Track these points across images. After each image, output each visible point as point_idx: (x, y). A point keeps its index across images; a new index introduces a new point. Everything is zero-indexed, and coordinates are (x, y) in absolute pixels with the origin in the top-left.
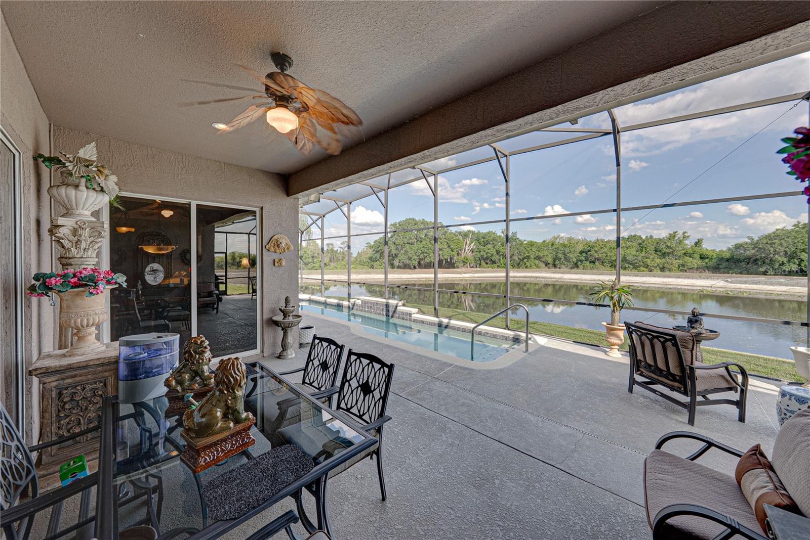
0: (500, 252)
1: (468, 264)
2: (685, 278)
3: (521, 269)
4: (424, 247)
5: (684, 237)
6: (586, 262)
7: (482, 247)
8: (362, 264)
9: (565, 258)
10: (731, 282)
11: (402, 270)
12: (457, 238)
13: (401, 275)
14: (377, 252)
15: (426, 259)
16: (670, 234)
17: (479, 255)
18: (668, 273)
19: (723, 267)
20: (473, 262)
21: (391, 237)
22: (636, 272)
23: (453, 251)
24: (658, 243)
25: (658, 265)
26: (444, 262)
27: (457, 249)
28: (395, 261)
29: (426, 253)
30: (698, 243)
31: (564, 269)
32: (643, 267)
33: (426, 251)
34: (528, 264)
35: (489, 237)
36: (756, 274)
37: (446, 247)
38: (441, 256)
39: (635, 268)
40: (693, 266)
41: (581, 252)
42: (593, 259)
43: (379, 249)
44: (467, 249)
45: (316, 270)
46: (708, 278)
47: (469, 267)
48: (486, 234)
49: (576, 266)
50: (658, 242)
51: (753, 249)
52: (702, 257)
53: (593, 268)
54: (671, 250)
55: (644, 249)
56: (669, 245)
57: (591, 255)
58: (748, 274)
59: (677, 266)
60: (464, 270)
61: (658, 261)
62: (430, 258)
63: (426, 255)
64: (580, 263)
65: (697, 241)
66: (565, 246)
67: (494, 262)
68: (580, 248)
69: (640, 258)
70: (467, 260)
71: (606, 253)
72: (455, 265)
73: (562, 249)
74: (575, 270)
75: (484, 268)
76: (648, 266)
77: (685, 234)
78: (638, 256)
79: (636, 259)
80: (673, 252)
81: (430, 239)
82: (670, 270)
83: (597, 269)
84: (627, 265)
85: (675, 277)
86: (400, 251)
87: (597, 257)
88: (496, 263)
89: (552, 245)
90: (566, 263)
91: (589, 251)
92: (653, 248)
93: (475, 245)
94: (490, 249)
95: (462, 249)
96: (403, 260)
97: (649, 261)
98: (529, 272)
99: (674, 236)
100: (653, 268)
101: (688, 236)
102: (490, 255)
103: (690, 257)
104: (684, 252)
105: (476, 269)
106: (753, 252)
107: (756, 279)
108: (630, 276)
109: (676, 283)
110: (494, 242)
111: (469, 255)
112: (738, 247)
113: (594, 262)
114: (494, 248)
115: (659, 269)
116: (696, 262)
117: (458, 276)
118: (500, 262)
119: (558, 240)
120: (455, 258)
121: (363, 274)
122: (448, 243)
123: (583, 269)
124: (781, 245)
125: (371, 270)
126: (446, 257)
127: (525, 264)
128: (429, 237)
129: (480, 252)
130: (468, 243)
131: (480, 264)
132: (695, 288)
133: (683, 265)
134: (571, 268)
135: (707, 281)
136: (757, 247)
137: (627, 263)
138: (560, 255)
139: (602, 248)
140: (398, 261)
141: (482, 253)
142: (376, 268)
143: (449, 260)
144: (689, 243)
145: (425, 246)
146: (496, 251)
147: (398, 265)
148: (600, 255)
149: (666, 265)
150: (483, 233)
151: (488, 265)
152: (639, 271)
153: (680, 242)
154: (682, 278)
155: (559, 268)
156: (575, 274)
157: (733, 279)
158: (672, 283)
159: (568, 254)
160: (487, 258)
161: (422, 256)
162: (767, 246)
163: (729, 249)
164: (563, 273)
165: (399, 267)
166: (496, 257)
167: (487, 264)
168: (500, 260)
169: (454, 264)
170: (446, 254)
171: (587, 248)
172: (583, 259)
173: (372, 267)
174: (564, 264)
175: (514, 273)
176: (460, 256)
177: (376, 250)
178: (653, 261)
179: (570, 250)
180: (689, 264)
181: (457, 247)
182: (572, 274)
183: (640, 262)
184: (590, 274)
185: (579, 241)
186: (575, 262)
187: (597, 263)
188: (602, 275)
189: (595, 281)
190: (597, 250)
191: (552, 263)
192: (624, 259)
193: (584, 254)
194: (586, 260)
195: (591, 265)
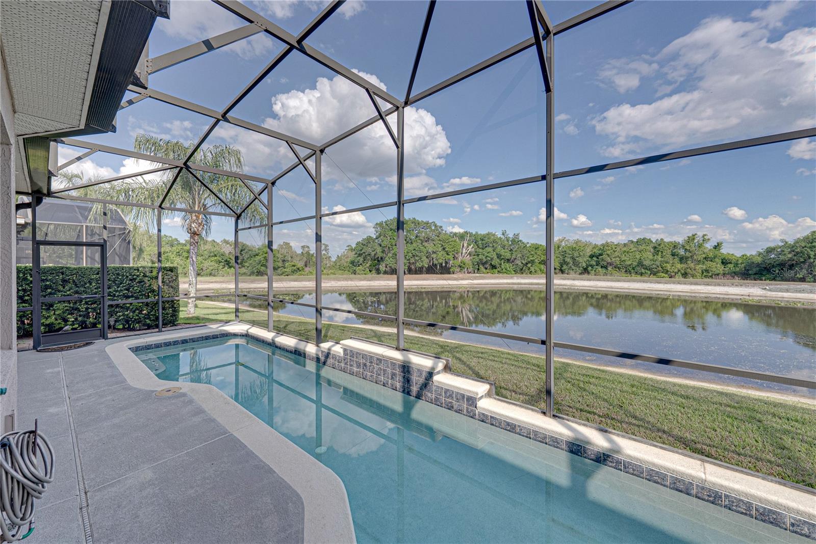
0: (501, 256)
1: (466, 269)
2: (715, 285)
3: (524, 275)
4: (415, 250)
5: (703, 240)
6: (597, 267)
7: (481, 250)
8: (342, 268)
9: (573, 262)
10: (770, 290)
11: (389, 276)
12: (453, 239)
13: (388, 282)
14: (360, 255)
15: (418, 264)
16: (689, 237)
17: (477, 259)
18: (691, 279)
19: (755, 272)
20: (471, 267)
21: (377, 238)
22: (653, 278)
23: (448, 254)
24: (675, 246)
25: (679, 271)
26: (438, 267)
27: (453, 252)
28: (380, 266)
29: (417, 256)
30: (717, 247)
31: (572, 275)
32: (662, 272)
33: (417, 254)
34: (532, 269)
35: (488, 239)
36: (794, 281)
37: (440, 249)
38: (434, 260)
39: (654, 274)
40: (719, 272)
41: (591, 256)
42: (605, 264)
43: (363, 252)
44: (464, 252)
45: (288, 275)
46: (741, 285)
47: (466, 272)
48: (484, 236)
49: (585, 271)
51: (790, 253)
52: (725, 262)
53: (605, 274)
54: (691, 254)
55: (660, 253)
56: (688, 248)
57: (603, 260)
59: (700, 272)
60: (461, 275)
61: (679, 266)
62: (422, 262)
63: (417, 258)
64: (590, 268)
65: (716, 245)
66: (573, 249)
67: (494, 267)
68: (588, 252)
69: (658, 263)
70: (464, 264)
71: (620, 257)
72: (451, 270)
73: (570, 253)
74: (586, 276)
75: (483, 273)
76: (668, 271)
77: (705, 237)
78: (656, 260)
79: (653, 264)
80: (692, 256)
81: (421, 240)
82: (693, 276)
83: (611, 274)
84: (643, 271)
85: (704, 284)
86: (387, 255)
87: (609, 261)
88: (496, 268)
89: (559, 247)
90: (574, 268)
91: (600, 255)
92: (669, 252)
93: (473, 248)
94: (489, 253)
95: (459, 252)
96: (391, 265)
97: (668, 267)
98: (534, 278)
99: (694, 239)
100: (673, 274)
101: (709, 239)
102: (490, 259)
103: (712, 261)
104: (704, 256)
105: (474, 275)
106: (790, 256)
107: (799, 287)
108: (651, 282)
109: (707, 292)
110: (494, 244)
111: (467, 259)
112: (770, 250)
113: (606, 268)
114: (494, 251)
115: (681, 275)
116: (718, 268)
117: (455, 282)
118: (501, 267)
119: (563, 242)
120: (451, 263)
121: (343, 280)
122: (442, 245)
123: (595, 275)
125: (353, 276)
126: (440, 261)
127: (529, 269)
128: (421, 238)
129: (478, 255)
130: (465, 245)
131: (478, 269)
133: (707, 271)
134: (580, 274)
135: (741, 289)
136: (793, 251)
137: (643, 268)
138: (568, 260)
139: (615, 252)
140: (384, 265)
141: (480, 257)
142: (359, 274)
143: (444, 265)
144: (709, 246)
145: (417, 249)
146: (497, 254)
147: (384, 270)
148: (613, 260)
149: (689, 270)
150: (481, 234)
151: (488, 271)
152: (658, 277)
153: (700, 246)
154: (711, 285)
155: (567, 274)
156: (587, 280)
157: (771, 287)
158: (702, 291)
159: (577, 259)
160: (486, 263)
161: (412, 260)
162: (806, 250)
163: (760, 254)
164: (574, 280)
165: (385, 273)
166: (496, 262)
167: (486, 269)
168: (501, 264)
169: (449, 268)
170: (440, 258)
171: (597, 252)
172: (595, 263)
173: (355, 273)
174: (572, 270)
175: (518, 279)
176: (456, 261)
177: (358, 253)
178: (673, 266)
179: (579, 254)
180: (714, 270)
181: (453, 249)
182: (585, 280)
183: (658, 267)
184: (604, 281)
185: (587, 244)
186: (585, 267)
187: (610, 268)
188: (618, 281)
189: (612, 288)
190: (610, 254)
191: (559, 268)
192: (640, 264)
193: (595, 259)
194: (597, 265)
195: (604, 270)
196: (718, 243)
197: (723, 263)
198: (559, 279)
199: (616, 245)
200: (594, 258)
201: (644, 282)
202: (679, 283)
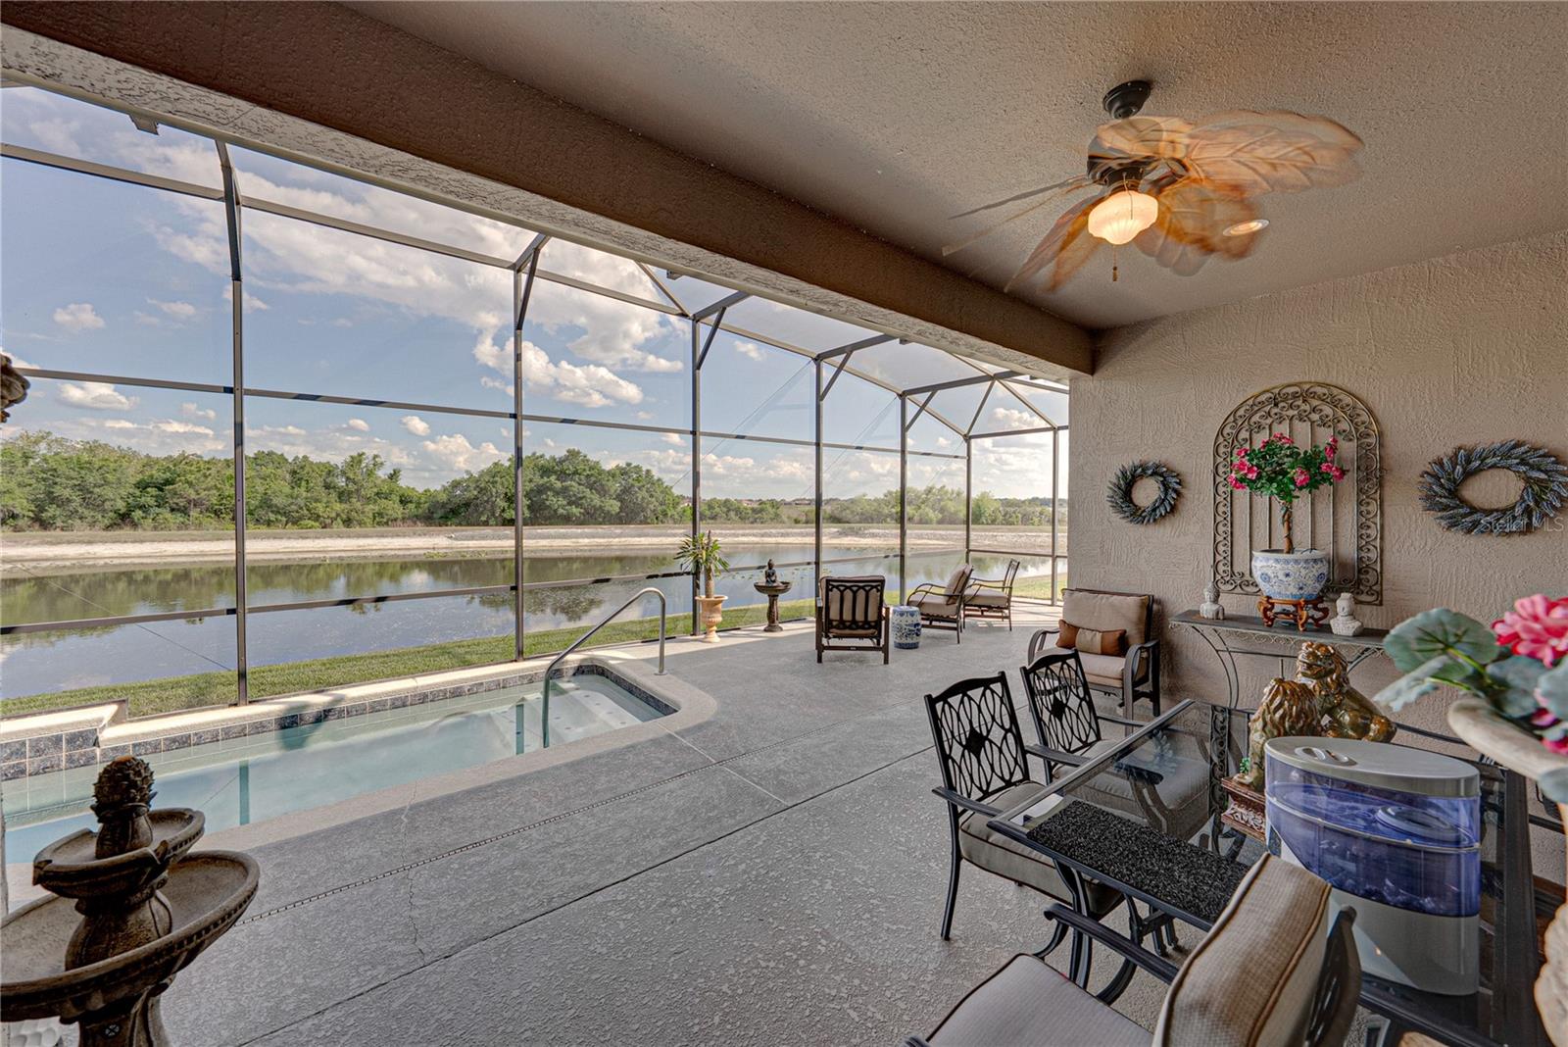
2: (392, 537)
5: (374, 465)
6: (158, 510)
9: (83, 499)
10: (456, 539)
16: (352, 457)
18: (357, 529)
19: (439, 515)
22: (295, 530)
24: (330, 472)
25: (338, 515)
30: (394, 476)
31: (81, 530)
32: (309, 519)
36: (478, 525)
39: (295, 522)
40: (397, 516)
41: (142, 486)
42: (182, 503)
46: (425, 535)
49: (124, 519)
50: (330, 470)
51: (475, 489)
52: (403, 501)
53: (183, 526)
54: (356, 487)
55: (303, 483)
56: (352, 476)
57: (176, 494)
58: (468, 525)
59: (371, 515)
61: (338, 507)
64: (138, 513)
65: (392, 472)
66: (82, 466)
68: (132, 475)
69: (300, 502)
71: (218, 489)
73: (73, 474)
74: (126, 532)
76: (319, 516)
77: (376, 460)
78: (298, 496)
79: (292, 503)
80: (357, 490)
82: (361, 523)
83: (199, 526)
84: (272, 517)
85: (377, 536)
87: (193, 496)
89: (26, 457)
90: (86, 513)
91: (168, 482)
92: (320, 480)
97: (320, 508)
99: (360, 461)
100: (328, 521)
101: (382, 464)
103: (386, 498)
104: (376, 490)
106: (475, 493)
107: (483, 532)
108: (289, 538)
112: (456, 484)
113: (184, 511)
115: (341, 523)
116: (394, 508)
119: (43, 445)
123: (155, 528)
124: (502, 484)
132: (408, 553)
133: (380, 514)
134: (107, 528)
135: (425, 540)
137: (272, 512)
138: (64, 492)
139: (206, 476)
144: (382, 474)
148: (203, 494)
149: (353, 514)
152: (302, 528)
154: (387, 537)
155: (64, 529)
156: (132, 542)
157: (457, 534)
158: (374, 547)
159: (97, 490)
163: (445, 489)
164: (90, 543)
171: (160, 476)
172: (152, 502)
174: (81, 518)
178: (327, 507)
179: (104, 479)
180: (390, 512)
182: (125, 542)
183: (301, 508)
184: (183, 541)
185: (127, 456)
186: (123, 511)
187: (194, 513)
188: (218, 540)
189: (206, 555)
190: (194, 481)
191: (31, 514)
192: (266, 503)
193: (152, 491)
194: (158, 506)
195: (179, 518)
196: (394, 471)
197: (401, 501)
198: (35, 545)
199: (209, 462)
200: (149, 489)
201: (275, 538)
202: (339, 537)
